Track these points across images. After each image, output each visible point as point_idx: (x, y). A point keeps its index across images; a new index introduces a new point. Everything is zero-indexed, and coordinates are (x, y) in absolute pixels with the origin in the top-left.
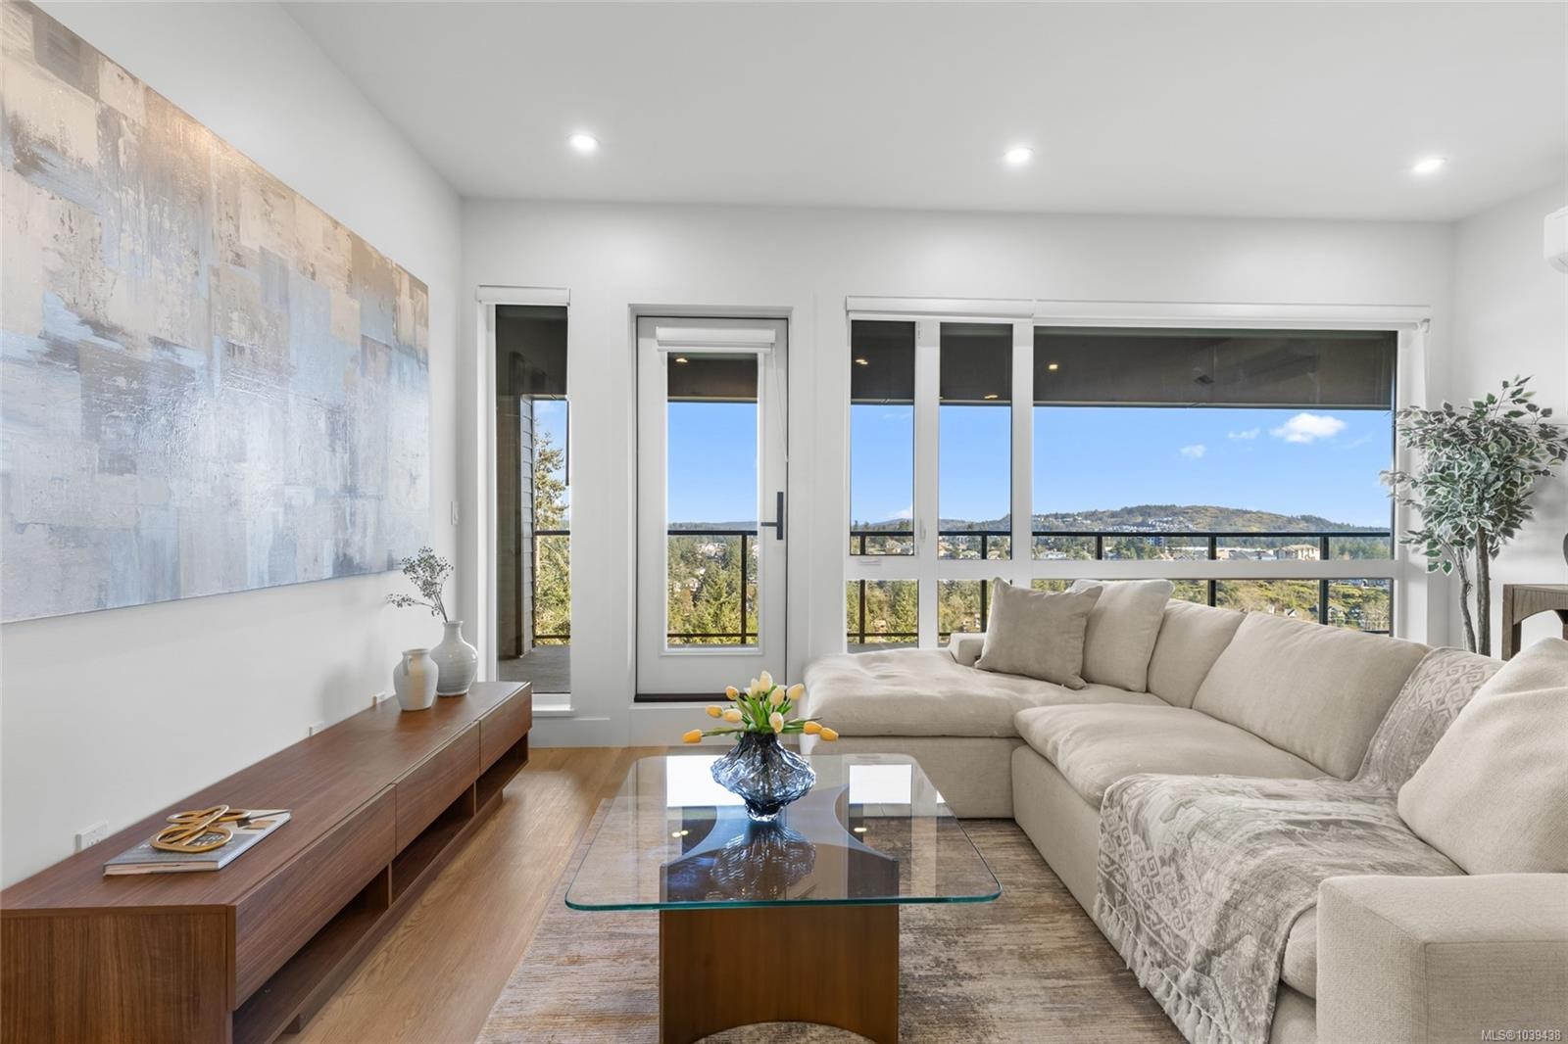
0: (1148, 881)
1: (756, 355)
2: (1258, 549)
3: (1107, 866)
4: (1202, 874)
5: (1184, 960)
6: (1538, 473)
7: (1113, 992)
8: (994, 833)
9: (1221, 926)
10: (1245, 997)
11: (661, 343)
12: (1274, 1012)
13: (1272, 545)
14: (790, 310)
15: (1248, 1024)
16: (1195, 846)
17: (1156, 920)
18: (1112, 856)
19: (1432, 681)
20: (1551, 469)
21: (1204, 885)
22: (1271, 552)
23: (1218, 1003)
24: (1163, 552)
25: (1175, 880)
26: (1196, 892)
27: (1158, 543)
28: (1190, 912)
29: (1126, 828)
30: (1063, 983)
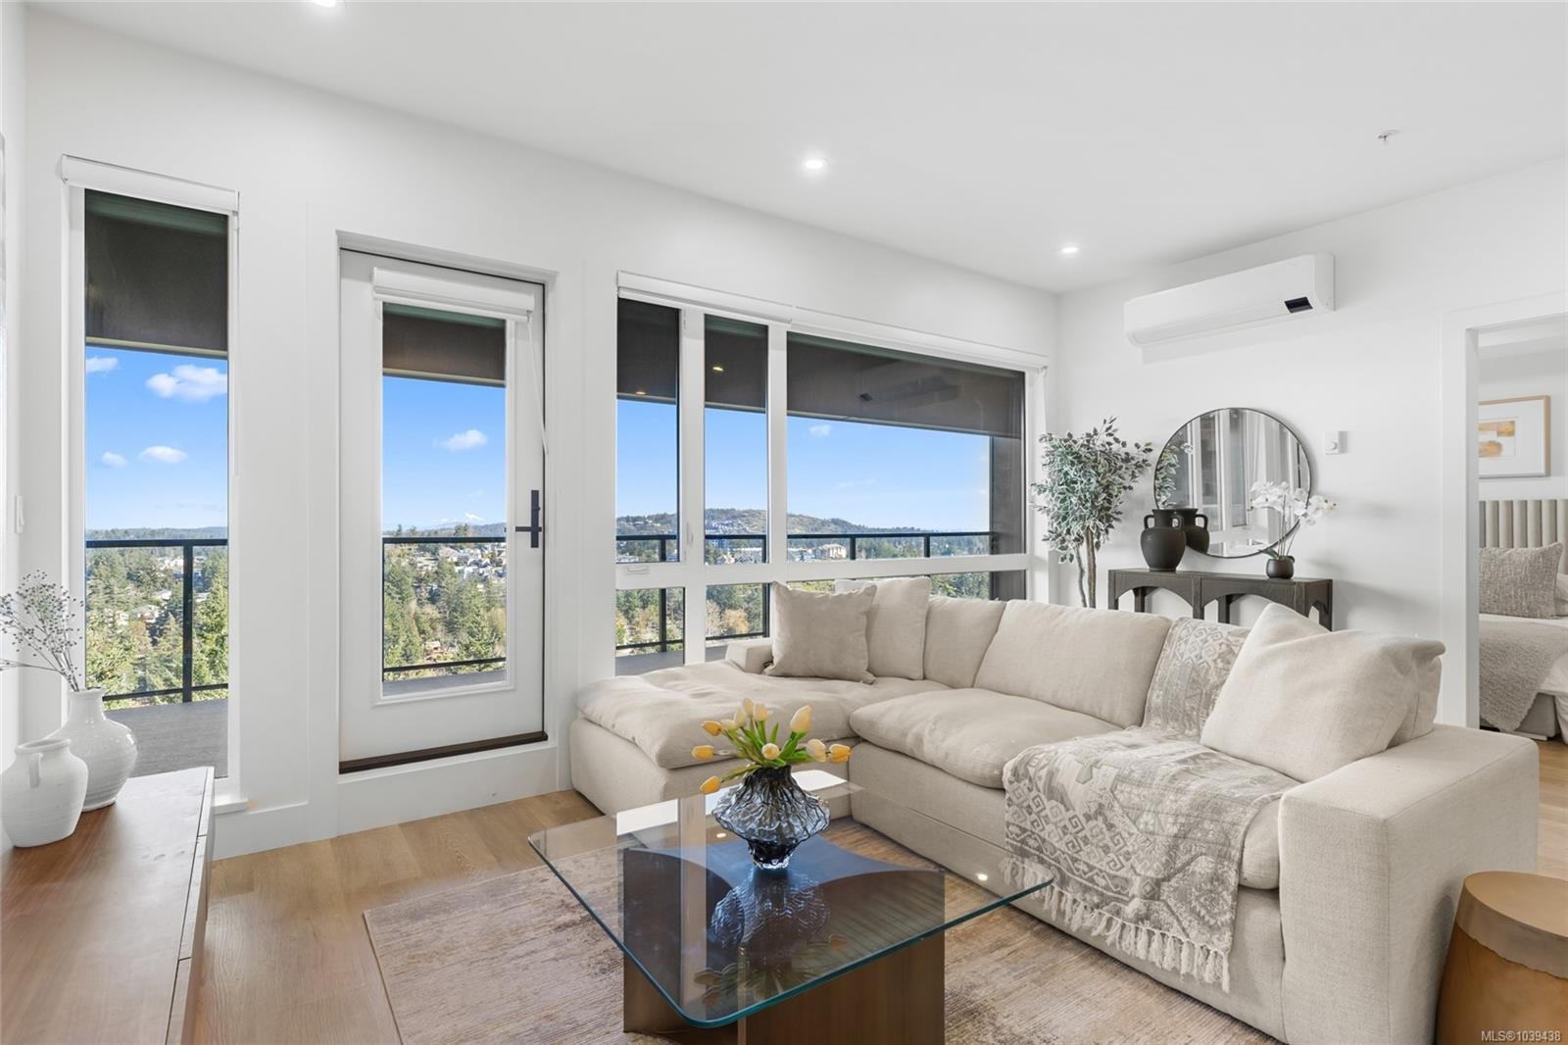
0: (1072, 838)
1: (504, 321)
2: (801, 549)
3: (1018, 835)
4: (1138, 818)
5: (1127, 895)
6: (1125, 488)
7: (1043, 945)
8: (839, 834)
9: (1171, 856)
10: (1203, 906)
11: (378, 290)
12: (1236, 909)
13: (810, 546)
14: (554, 275)
15: (1210, 927)
16: (1121, 797)
17: (1086, 870)
18: (1023, 825)
19: (1186, 642)
20: (1133, 485)
21: (1142, 827)
22: (810, 551)
23: (1171, 919)
24: (726, 554)
25: (1105, 830)
26: (1131, 834)
27: (721, 545)
28: (1128, 853)
29: (1038, 796)
30: (1006, 951)
